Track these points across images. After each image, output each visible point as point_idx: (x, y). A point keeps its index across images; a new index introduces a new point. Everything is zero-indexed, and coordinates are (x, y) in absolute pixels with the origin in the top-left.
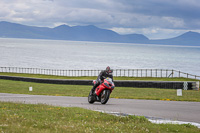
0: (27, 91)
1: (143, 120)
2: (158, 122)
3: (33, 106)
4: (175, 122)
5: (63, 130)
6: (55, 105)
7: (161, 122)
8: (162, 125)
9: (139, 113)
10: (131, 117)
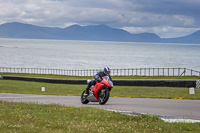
0: (39, 92)
1: (156, 119)
2: (171, 121)
3: (46, 106)
4: (188, 121)
5: (76, 130)
6: (67, 105)
7: (174, 120)
8: (175, 123)
9: (152, 112)
10: (144, 116)
